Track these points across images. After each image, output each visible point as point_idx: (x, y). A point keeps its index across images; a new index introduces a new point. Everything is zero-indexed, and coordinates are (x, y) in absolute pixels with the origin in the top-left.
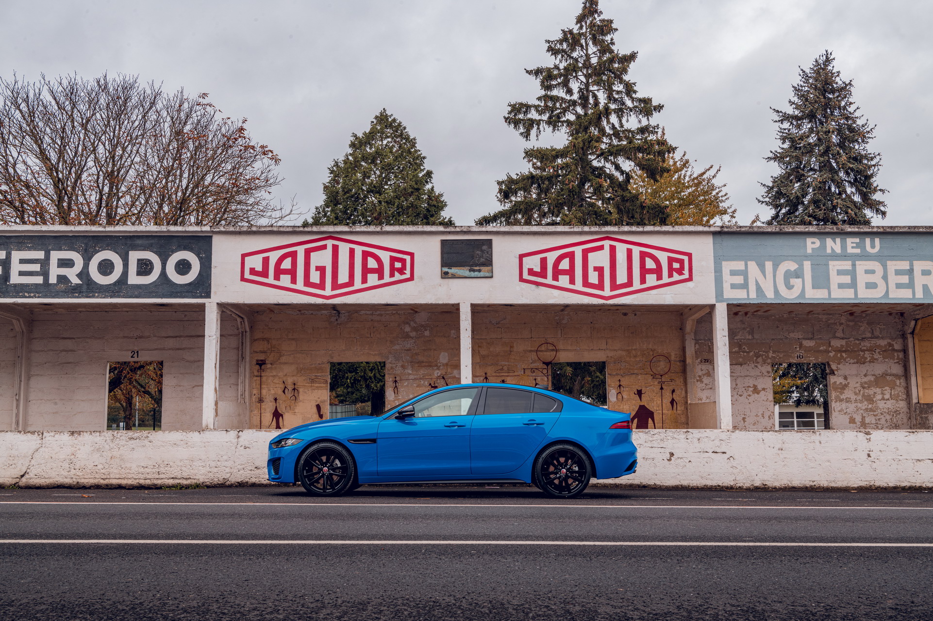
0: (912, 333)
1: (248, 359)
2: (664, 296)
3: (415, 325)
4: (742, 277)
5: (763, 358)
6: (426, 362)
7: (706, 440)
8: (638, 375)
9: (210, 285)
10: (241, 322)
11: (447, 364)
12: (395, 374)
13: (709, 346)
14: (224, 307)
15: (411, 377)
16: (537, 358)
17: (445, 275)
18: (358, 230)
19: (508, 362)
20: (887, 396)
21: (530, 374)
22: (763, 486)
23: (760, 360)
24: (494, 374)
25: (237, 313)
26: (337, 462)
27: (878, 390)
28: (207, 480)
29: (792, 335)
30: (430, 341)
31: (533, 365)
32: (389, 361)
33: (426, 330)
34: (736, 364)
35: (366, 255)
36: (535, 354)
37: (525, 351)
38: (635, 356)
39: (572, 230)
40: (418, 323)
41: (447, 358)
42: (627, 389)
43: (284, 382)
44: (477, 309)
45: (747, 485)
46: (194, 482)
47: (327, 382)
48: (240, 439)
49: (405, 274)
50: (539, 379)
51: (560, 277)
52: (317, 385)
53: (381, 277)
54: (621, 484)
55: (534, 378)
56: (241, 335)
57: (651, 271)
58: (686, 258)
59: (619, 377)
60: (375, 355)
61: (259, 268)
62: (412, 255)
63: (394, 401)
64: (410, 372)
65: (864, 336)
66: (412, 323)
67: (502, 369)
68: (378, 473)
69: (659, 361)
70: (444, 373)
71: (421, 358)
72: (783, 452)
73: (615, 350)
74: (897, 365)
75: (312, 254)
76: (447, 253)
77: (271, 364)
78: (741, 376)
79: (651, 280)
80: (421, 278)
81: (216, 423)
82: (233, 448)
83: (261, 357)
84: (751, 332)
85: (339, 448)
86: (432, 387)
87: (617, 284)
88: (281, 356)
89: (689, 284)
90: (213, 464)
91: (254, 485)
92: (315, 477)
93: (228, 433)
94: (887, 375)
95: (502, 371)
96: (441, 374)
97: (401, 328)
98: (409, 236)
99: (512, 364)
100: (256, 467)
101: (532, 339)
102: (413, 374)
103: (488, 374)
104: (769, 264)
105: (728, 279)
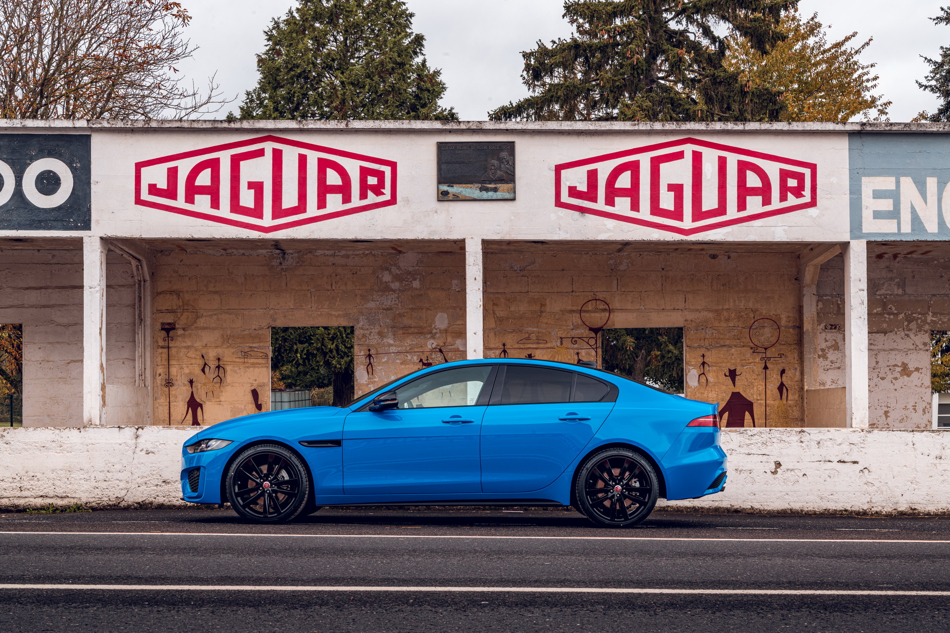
1: (148, 321)
2: (773, 229)
3: (398, 272)
4: (891, 201)
5: (917, 324)
6: (415, 327)
7: (829, 443)
8: (731, 347)
9: (89, 210)
10: (137, 266)
11: (446, 331)
12: (368, 345)
13: (838, 305)
14: (112, 243)
15: (393, 349)
16: (580, 322)
17: (443, 197)
18: (311, 126)
19: (538, 327)
21: (570, 345)
22: (911, 511)
23: (913, 325)
24: (517, 346)
25: (131, 252)
26: (285, 475)
28: (92, 500)
30: (421, 295)
31: (575, 333)
32: (360, 325)
33: (415, 279)
34: (877, 332)
35: (323, 165)
36: (578, 315)
37: (563, 312)
38: (728, 320)
39: (636, 128)
40: (403, 268)
41: (446, 322)
42: (714, 368)
43: (203, 356)
44: (491, 248)
45: (888, 509)
46: (73, 501)
47: (267, 356)
48: (139, 440)
49: (383, 194)
50: (583, 353)
51: (617, 200)
52: (252, 361)
53: (347, 199)
54: (702, 508)
55: (576, 351)
56: (137, 286)
57: (754, 191)
58: (807, 172)
59: (703, 351)
60: (339, 316)
61: (163, 184)
62: (393, 165)
63: (368, 385)
64: (392, 342)
66: (394, 269)
67: (528, 338)
68: (344, 490)
69: (764, 327)
70: (442, 344)
71: (407, 321)
72: (942, 461)
73: (697, 310)
75: (242, 163)
76: (446, 163)
77: (184, 329)
78: (884, 350)
79: (754, 204)
80: (407, 201)
81: (104, 416)
82: (130, 453)
83: (169, 319)
84: (902, 285)
85: (286, 453)
86: (424, 364)
87: (703, 210)
88: (197, 317)
89: (811, 211)
90: (101, 476)
91: (161, 507)
92: (252, 495)
93: (122, 431)
95: (528, 341)
96: (437, 345)
97: (377, 277)
98: (389, 136)
99: (544, 331)
100: (164, 482)
101: (574, 294)
102: (395, 346)
103: (508, 346)
104: (932, 183)
105: (869, 204)
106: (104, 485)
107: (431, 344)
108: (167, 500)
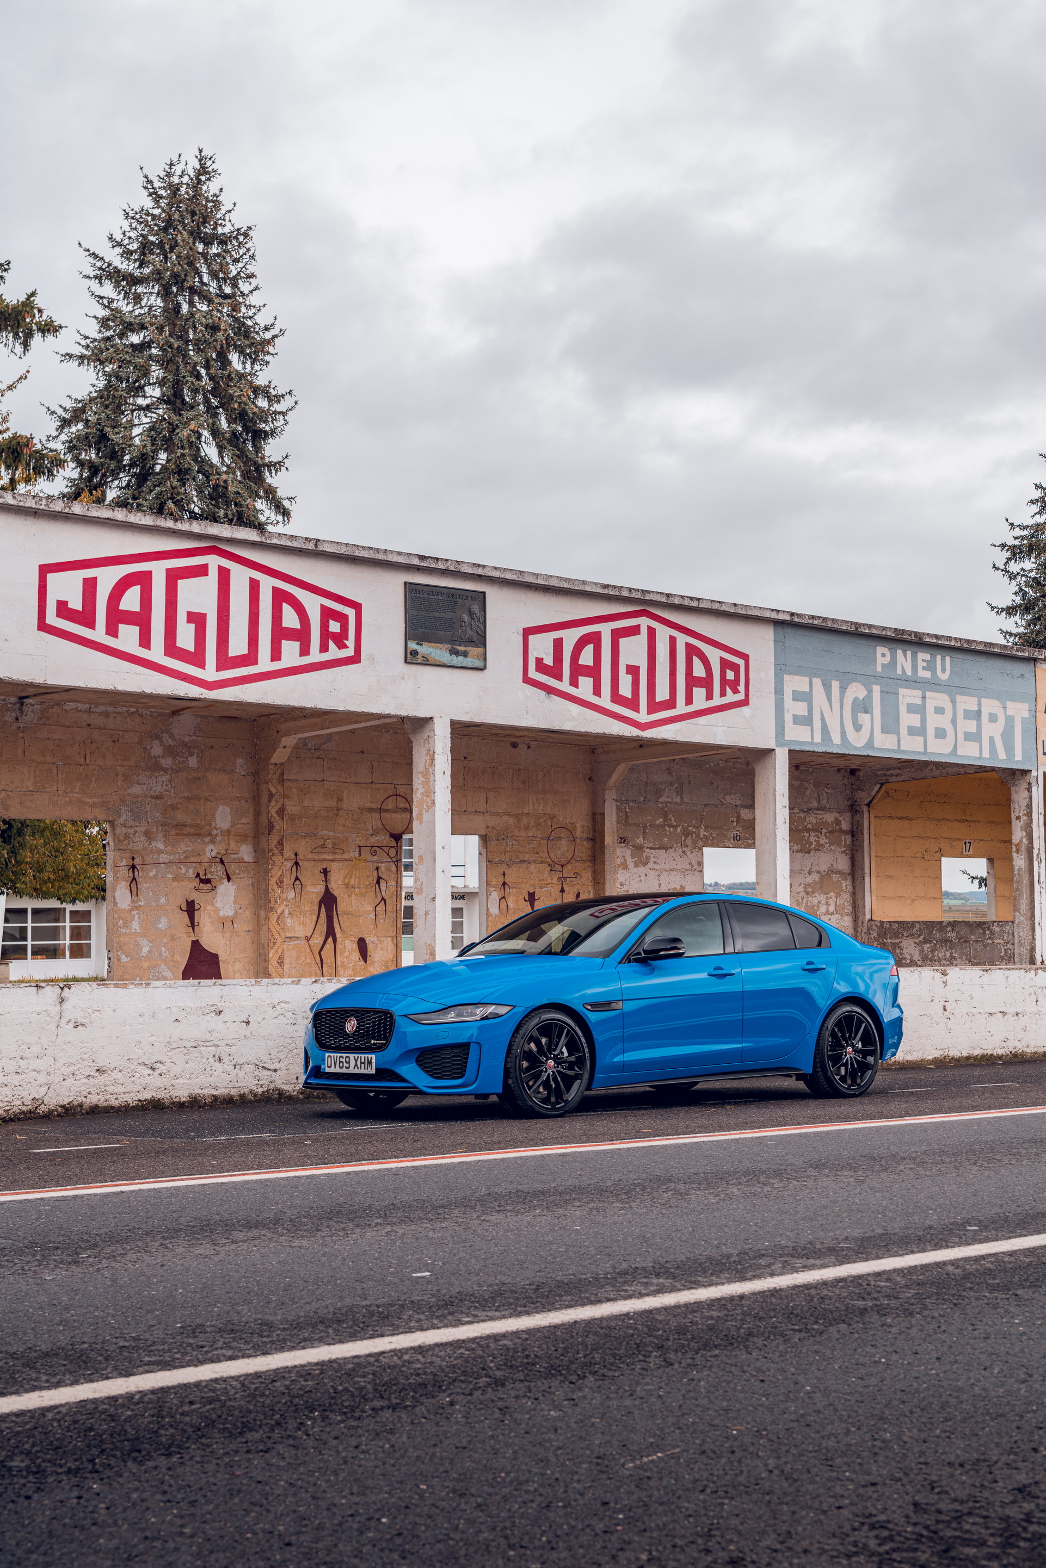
0: (868, 805)
2: (715, 729)
3: (171, 742)
4: (806, 705)
5: (692, 839)
6: (191, 826)
8: (530, 863)
11: (228, 831)
12: (132, 851)
15: (164, 858)
16: (380, 825)
17: (411, 657)
18: (275, 541)
19: (334, 831)
20: (832, 909)
21: (369, 857)
23: (689, 841)
24: (310, 856)
27: (822, 898)
29: (729, 799)
30: (199, 779)
31: (374, 840)
32: (122, 820)
33: (191, 755)
35: (280, 597)
36: (378, 816)
37: (362, 810)
38: (527, 828)
40: (177, 737)
41: (229, 818)
42: (515, 890)
48: (66, 1006)
49: (346, 647)
50: (383, 867)
51: (581, 680)
53: (305, 650)
55: (376, 865)
57: (699, 682)
58: (743, 664)
59: (503, 868)
60: (93, 806)
61: (77, 604)
62: (358, 608)
63: (131, 910)
64: (161, 847)
65: (810, 806)
66: (166, 738)
67: (323, 846)
68: (623, 1067)
69: (561, 838)
70: (223, 852)
71: (181, 817)
74: (844, 855)
75: (180, 584)
79: (700, 698)
80: (372, 659)
82: (53, 1026)
84: (680, 792)
85: (570, 1022)
86: (202, 881)
87: (657, 700)
89: (745, 710)
90: (11, 1066)
91: (95, 1110)
93: (42, 991)
94: (832, 872)
95: (323, 850)
96: (218, 853)
97: (145, 748)
98: (353, 566)
99: (341, 836)
100: (98, 1070)
101: (373, 786)
102: (167, 853)
103: (300, 857)
104: (835, 685)
105: (795, 708)
106: (16, 1080)
107: (211, 851)
108: (103, 1099)
